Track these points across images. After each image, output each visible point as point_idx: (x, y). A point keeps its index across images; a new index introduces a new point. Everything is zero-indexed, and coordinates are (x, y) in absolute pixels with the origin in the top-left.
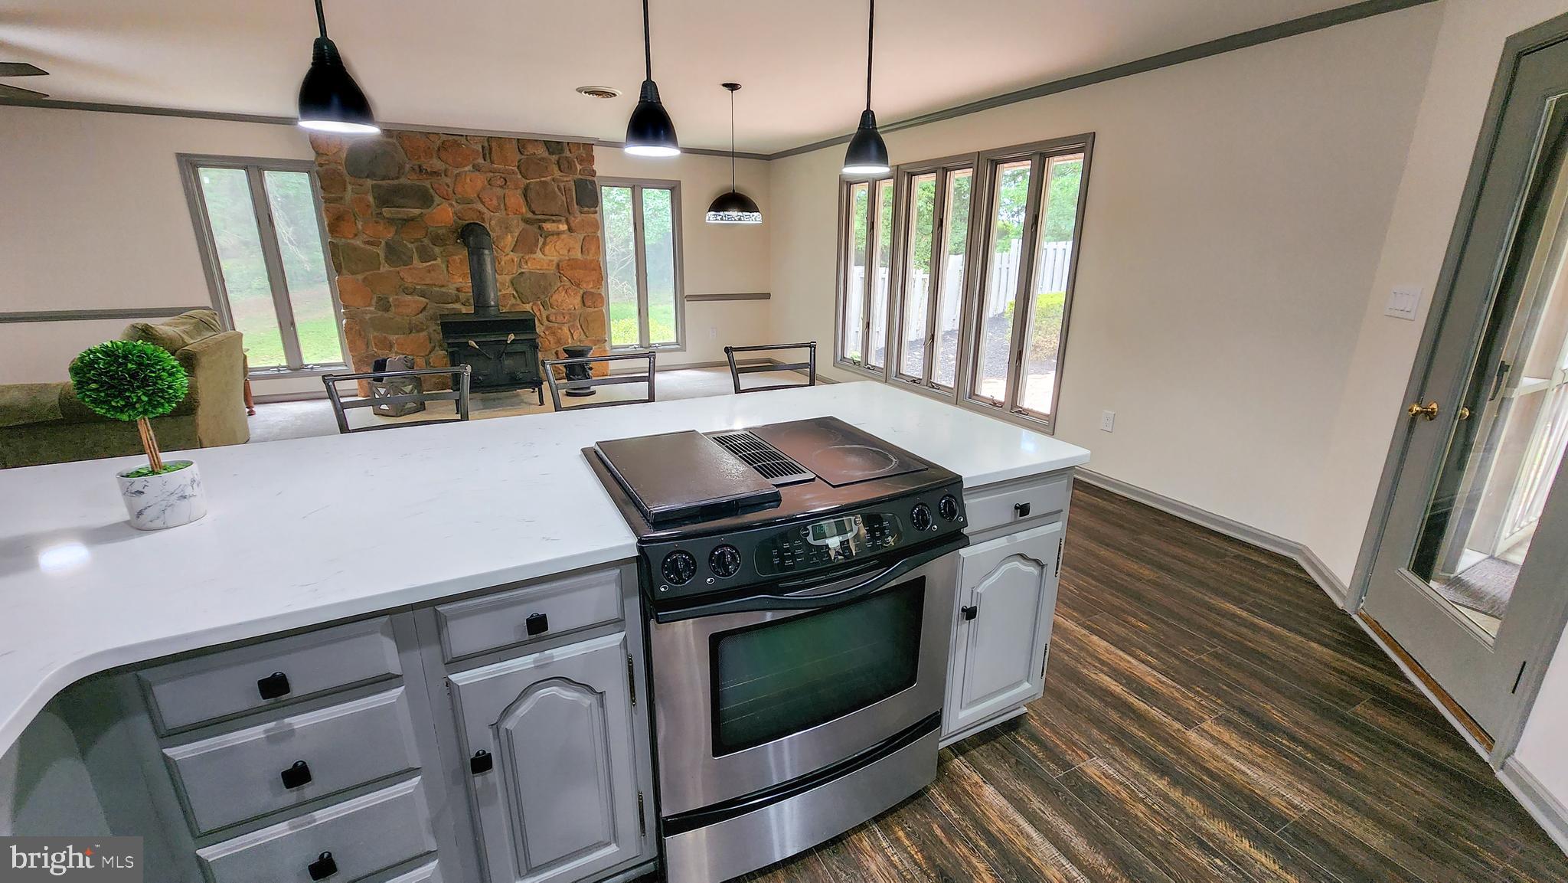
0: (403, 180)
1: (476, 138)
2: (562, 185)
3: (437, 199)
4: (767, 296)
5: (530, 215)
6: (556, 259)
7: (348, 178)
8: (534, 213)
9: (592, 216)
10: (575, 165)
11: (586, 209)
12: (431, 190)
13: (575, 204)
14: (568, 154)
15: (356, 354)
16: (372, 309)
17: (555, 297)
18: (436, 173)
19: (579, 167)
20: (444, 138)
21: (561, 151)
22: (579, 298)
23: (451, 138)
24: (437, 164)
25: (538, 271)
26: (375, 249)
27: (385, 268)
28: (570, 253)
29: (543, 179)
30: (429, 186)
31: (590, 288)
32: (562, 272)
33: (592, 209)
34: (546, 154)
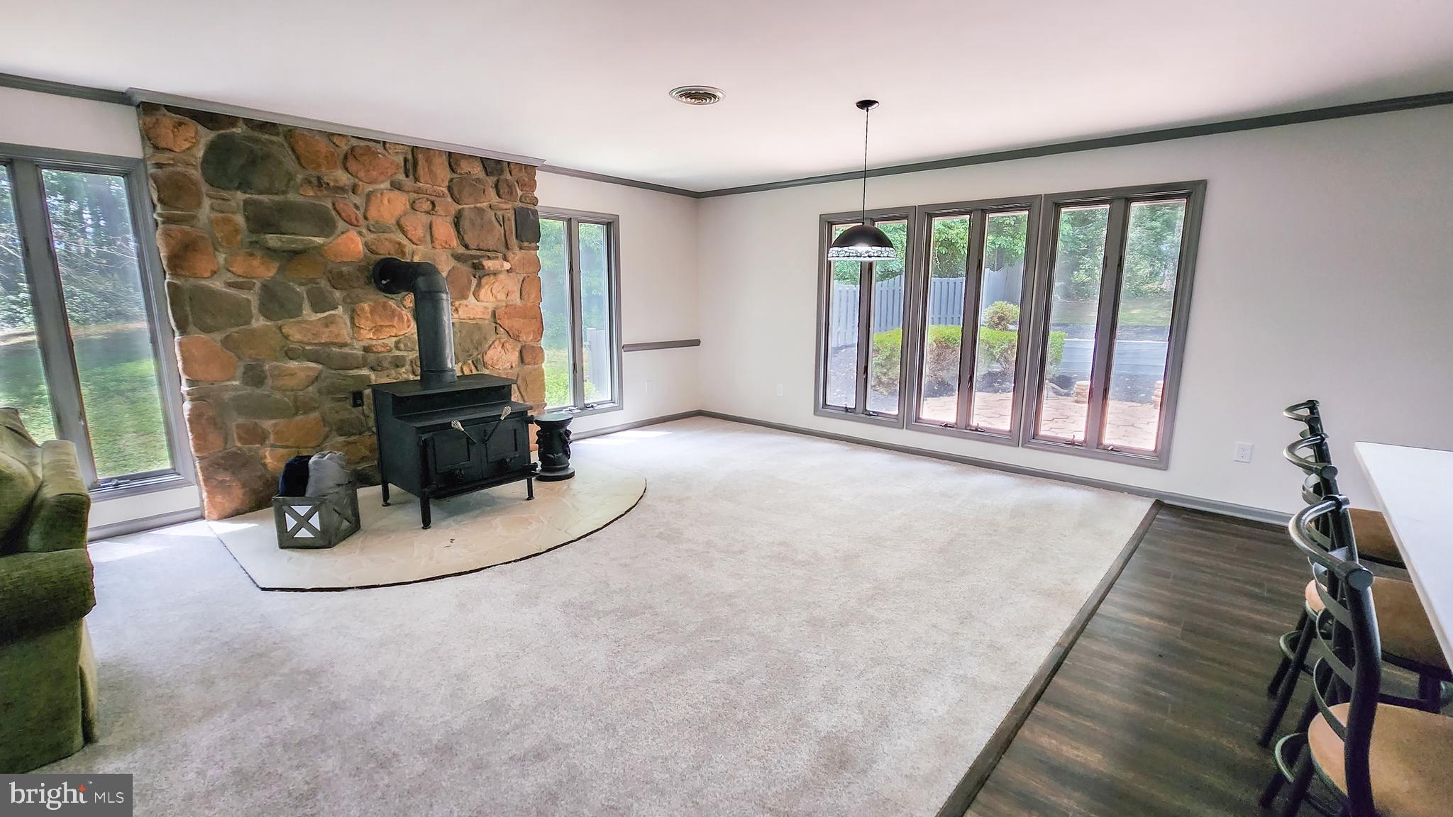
0: (292, 197)
1: (397, 147)
2: (500, 213)
3: (341, 225)
4: (696, 343)
5: (461, 250)
6: (491, 306)
7: (205, 188)
8: (466, 247)
9: (533, 252)
10: (516, 192)
11: (526, 244)
12: (334, 213)
13: (514, 238)
14: (508, 177)
15: (205, 454)
16: (236, 383)
17: (490, 353)
18: (342, 189)
19: (520, 193)
20: (355, 142)
21: (501, 172)
22: (517, 354)
23: (363, 143)
24: (343, 177)
25: (469, 321)
26: (244, 295)
27: (259, 322)
28: (509, 298)
29: (478, 205)
30: (330, 206)
31: (527, 338)
32: (498, 321)
33: (533, 244)
34: (482, 175)
